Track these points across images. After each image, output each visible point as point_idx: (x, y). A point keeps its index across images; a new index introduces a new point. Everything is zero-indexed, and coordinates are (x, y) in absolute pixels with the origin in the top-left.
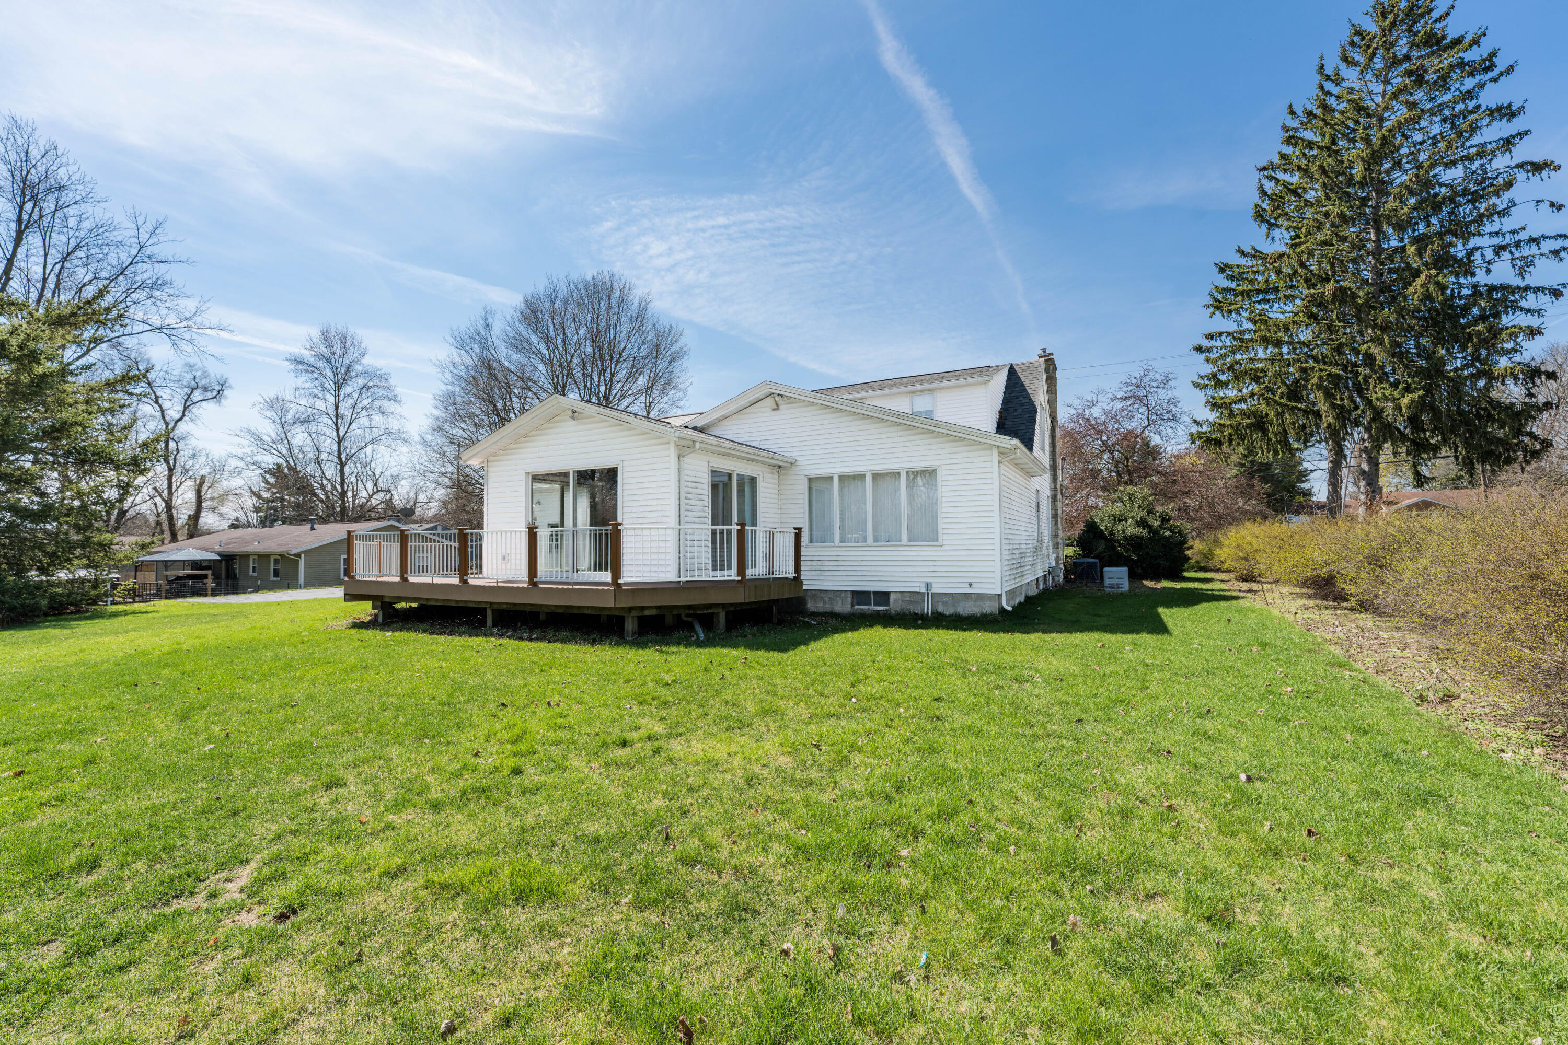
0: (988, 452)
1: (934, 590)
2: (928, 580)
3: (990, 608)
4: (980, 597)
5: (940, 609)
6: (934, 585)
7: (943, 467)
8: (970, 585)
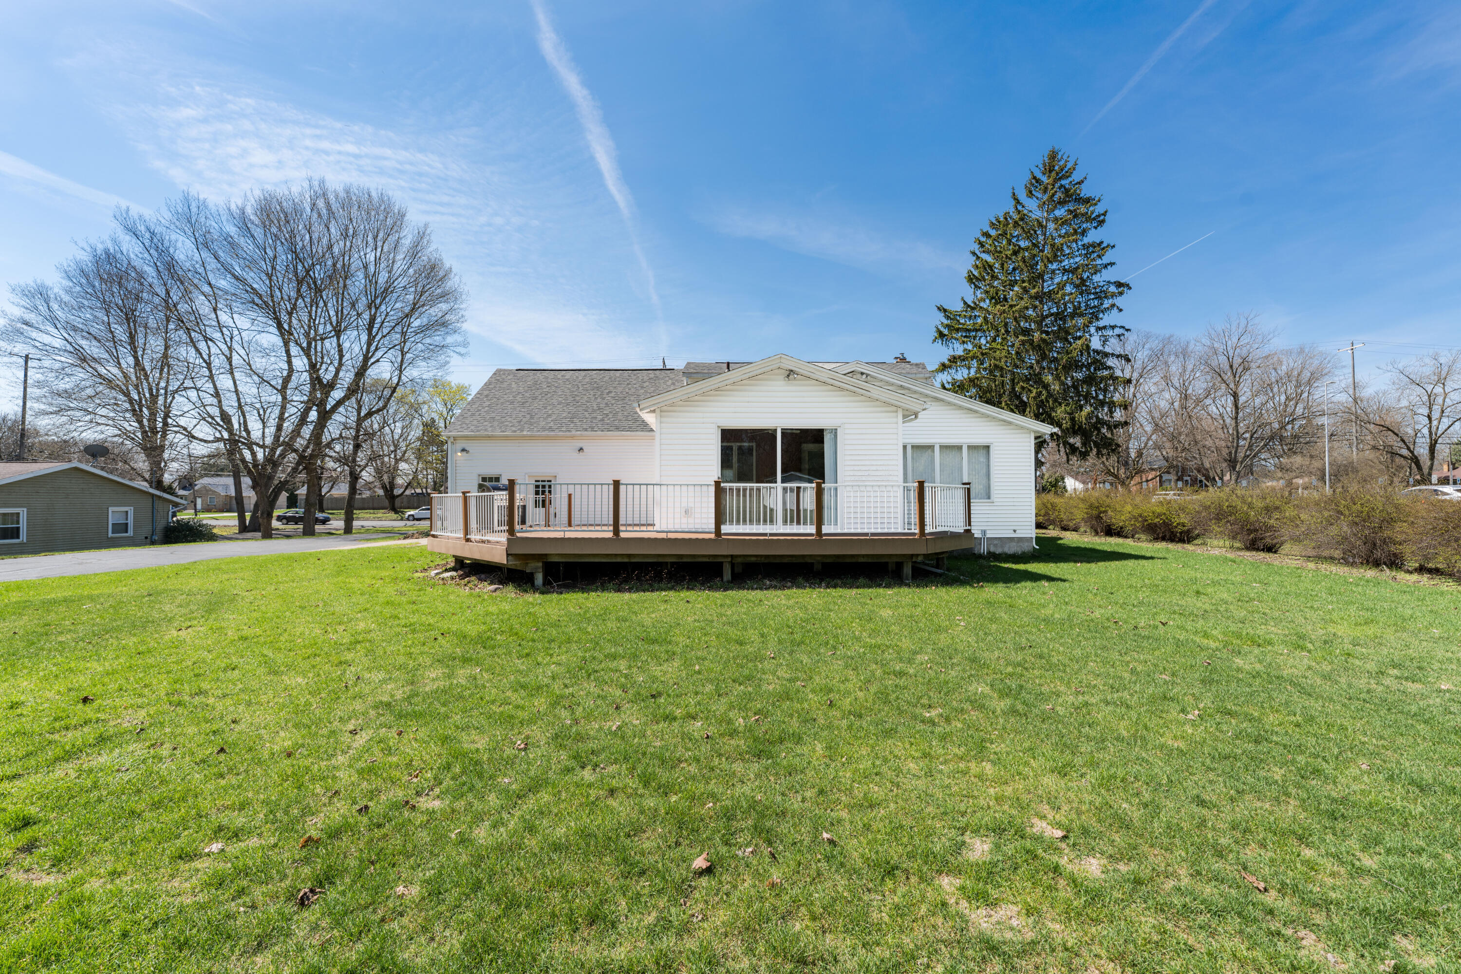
0: (1028, 435)
1: (988, 536)
2: (984, 528)
3: (1026, 547)
4: (1020, 540)
5: (992, 549)
6: (988, 532)
7: (995, 444)
8: (1015, 531)
